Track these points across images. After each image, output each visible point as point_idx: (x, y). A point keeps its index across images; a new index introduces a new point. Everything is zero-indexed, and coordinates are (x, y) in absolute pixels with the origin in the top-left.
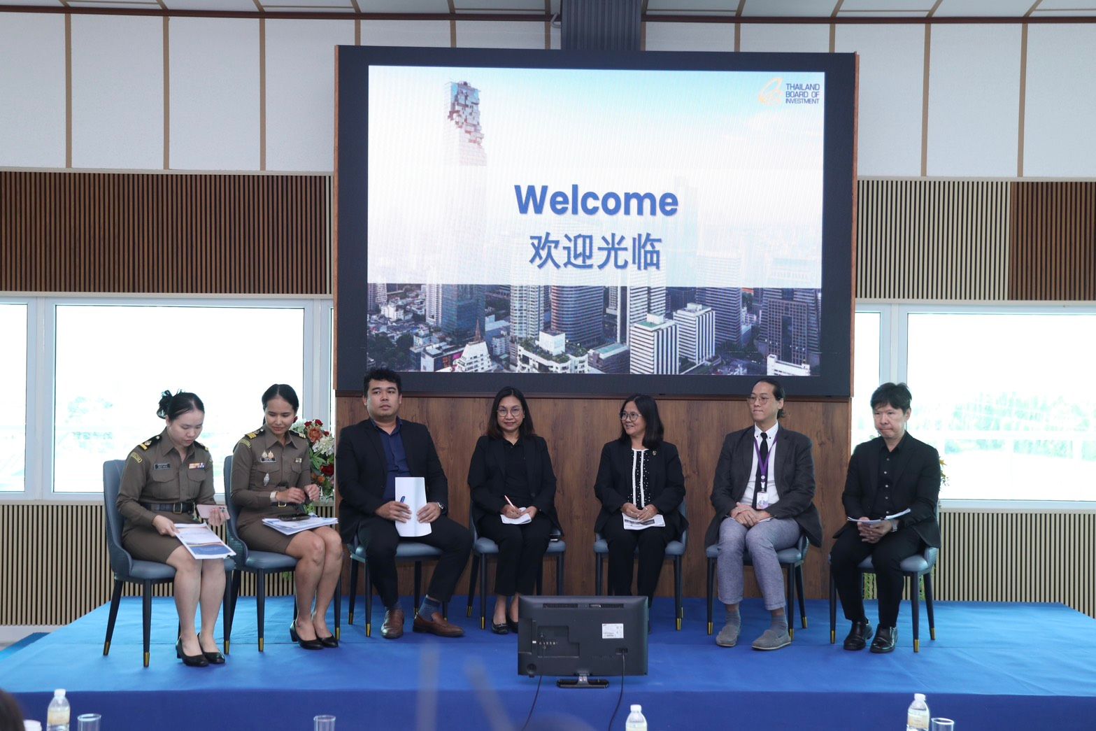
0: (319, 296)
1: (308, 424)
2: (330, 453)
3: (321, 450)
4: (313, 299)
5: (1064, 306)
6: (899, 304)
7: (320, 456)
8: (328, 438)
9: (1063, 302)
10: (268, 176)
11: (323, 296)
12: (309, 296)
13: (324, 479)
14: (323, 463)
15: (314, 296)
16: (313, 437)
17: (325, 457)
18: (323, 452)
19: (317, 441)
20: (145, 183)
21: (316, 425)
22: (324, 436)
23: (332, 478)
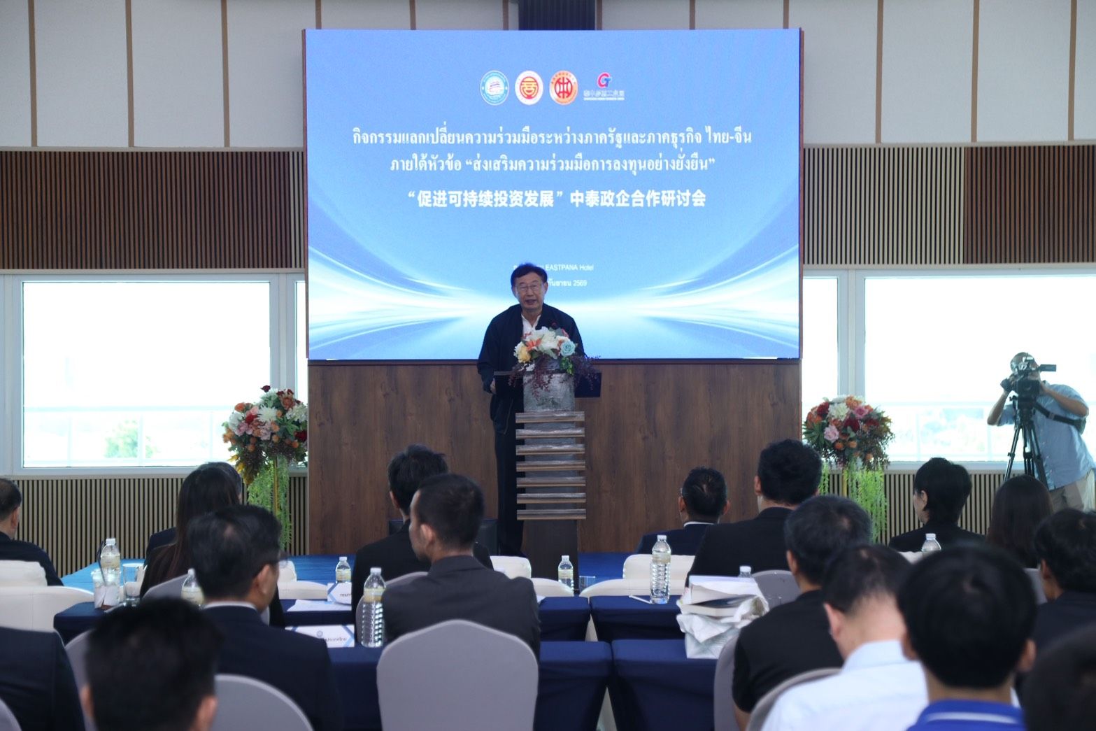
0: (284, 270)
1: (280, 393)
2: (303, 420)
3: (295, 417)
4: (279, 273)
5: (1020, 269)
6: (856, 270)
7: (294, 422)
8: (301, 406)
9: (1018, 265)
10: (232, 153)
11: (289, 270)
12: (275, 270)
13: (297, 444)
14: (297, 429)
15: (279, 270)
16: (286, 405)
17: (298, 423)
18: (296, 420)
19: (290, 409)
20: (111, 160)
21: (288, 393)
22: (296, 404)
23: (304, 444)
